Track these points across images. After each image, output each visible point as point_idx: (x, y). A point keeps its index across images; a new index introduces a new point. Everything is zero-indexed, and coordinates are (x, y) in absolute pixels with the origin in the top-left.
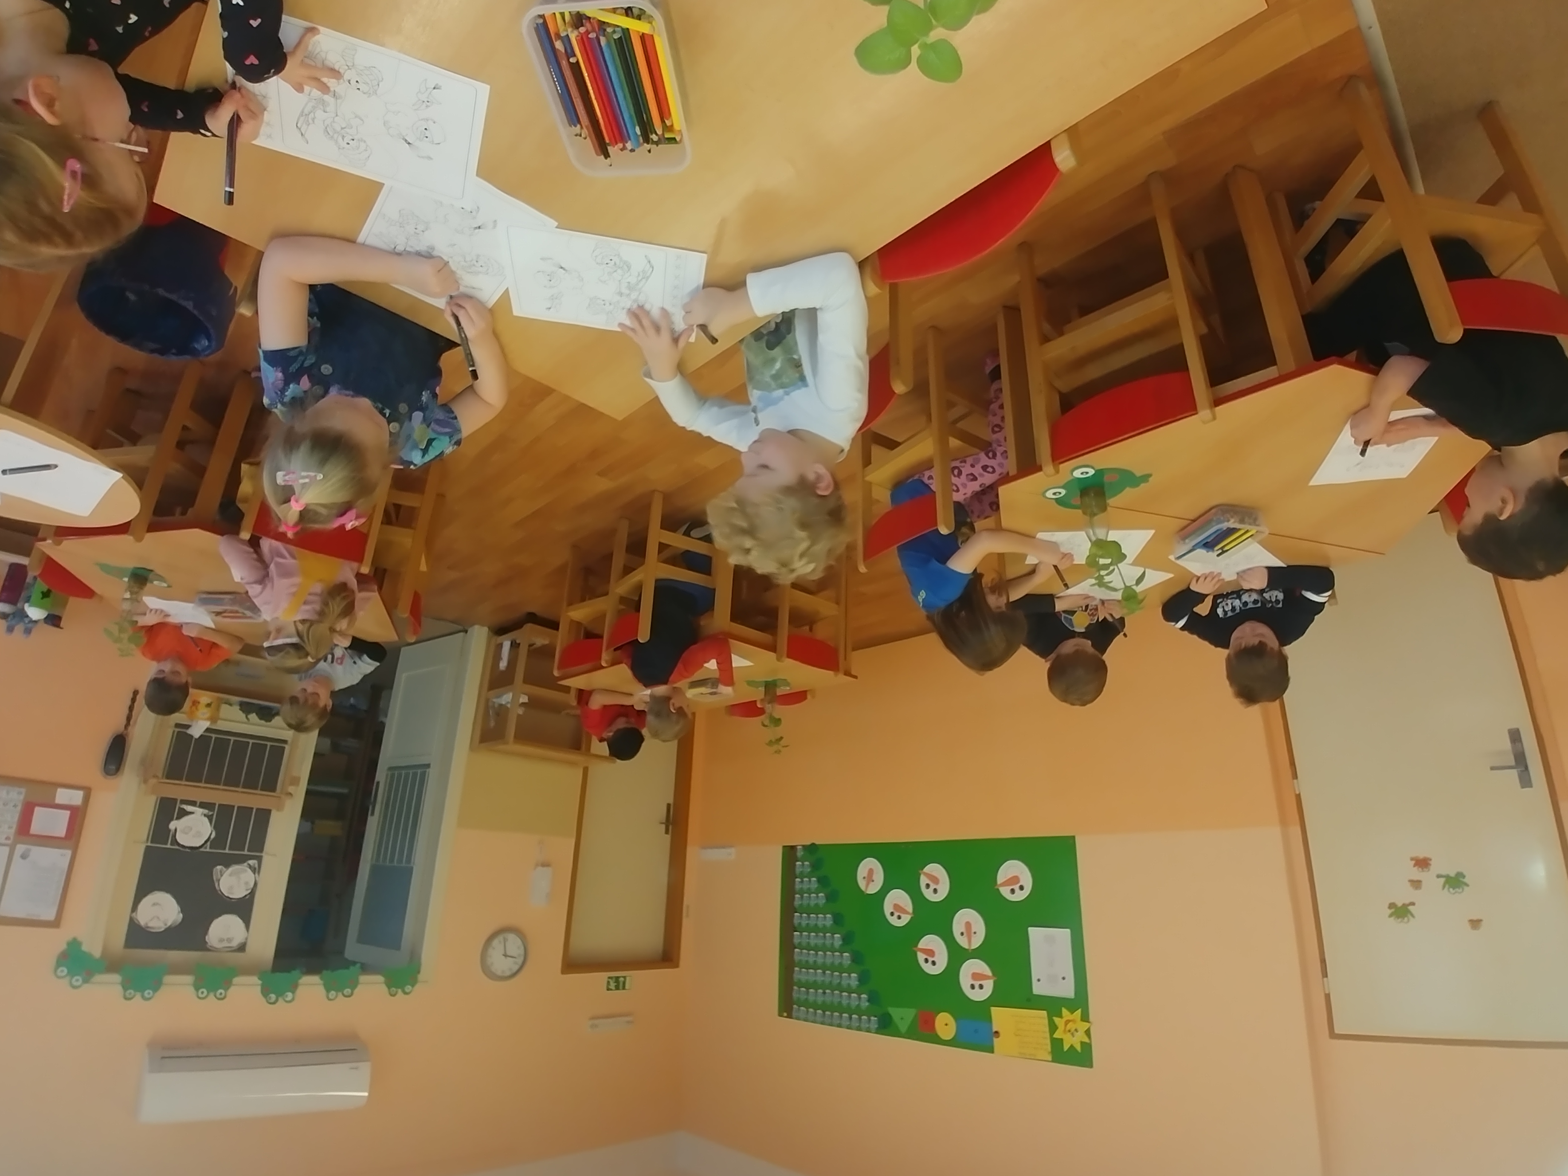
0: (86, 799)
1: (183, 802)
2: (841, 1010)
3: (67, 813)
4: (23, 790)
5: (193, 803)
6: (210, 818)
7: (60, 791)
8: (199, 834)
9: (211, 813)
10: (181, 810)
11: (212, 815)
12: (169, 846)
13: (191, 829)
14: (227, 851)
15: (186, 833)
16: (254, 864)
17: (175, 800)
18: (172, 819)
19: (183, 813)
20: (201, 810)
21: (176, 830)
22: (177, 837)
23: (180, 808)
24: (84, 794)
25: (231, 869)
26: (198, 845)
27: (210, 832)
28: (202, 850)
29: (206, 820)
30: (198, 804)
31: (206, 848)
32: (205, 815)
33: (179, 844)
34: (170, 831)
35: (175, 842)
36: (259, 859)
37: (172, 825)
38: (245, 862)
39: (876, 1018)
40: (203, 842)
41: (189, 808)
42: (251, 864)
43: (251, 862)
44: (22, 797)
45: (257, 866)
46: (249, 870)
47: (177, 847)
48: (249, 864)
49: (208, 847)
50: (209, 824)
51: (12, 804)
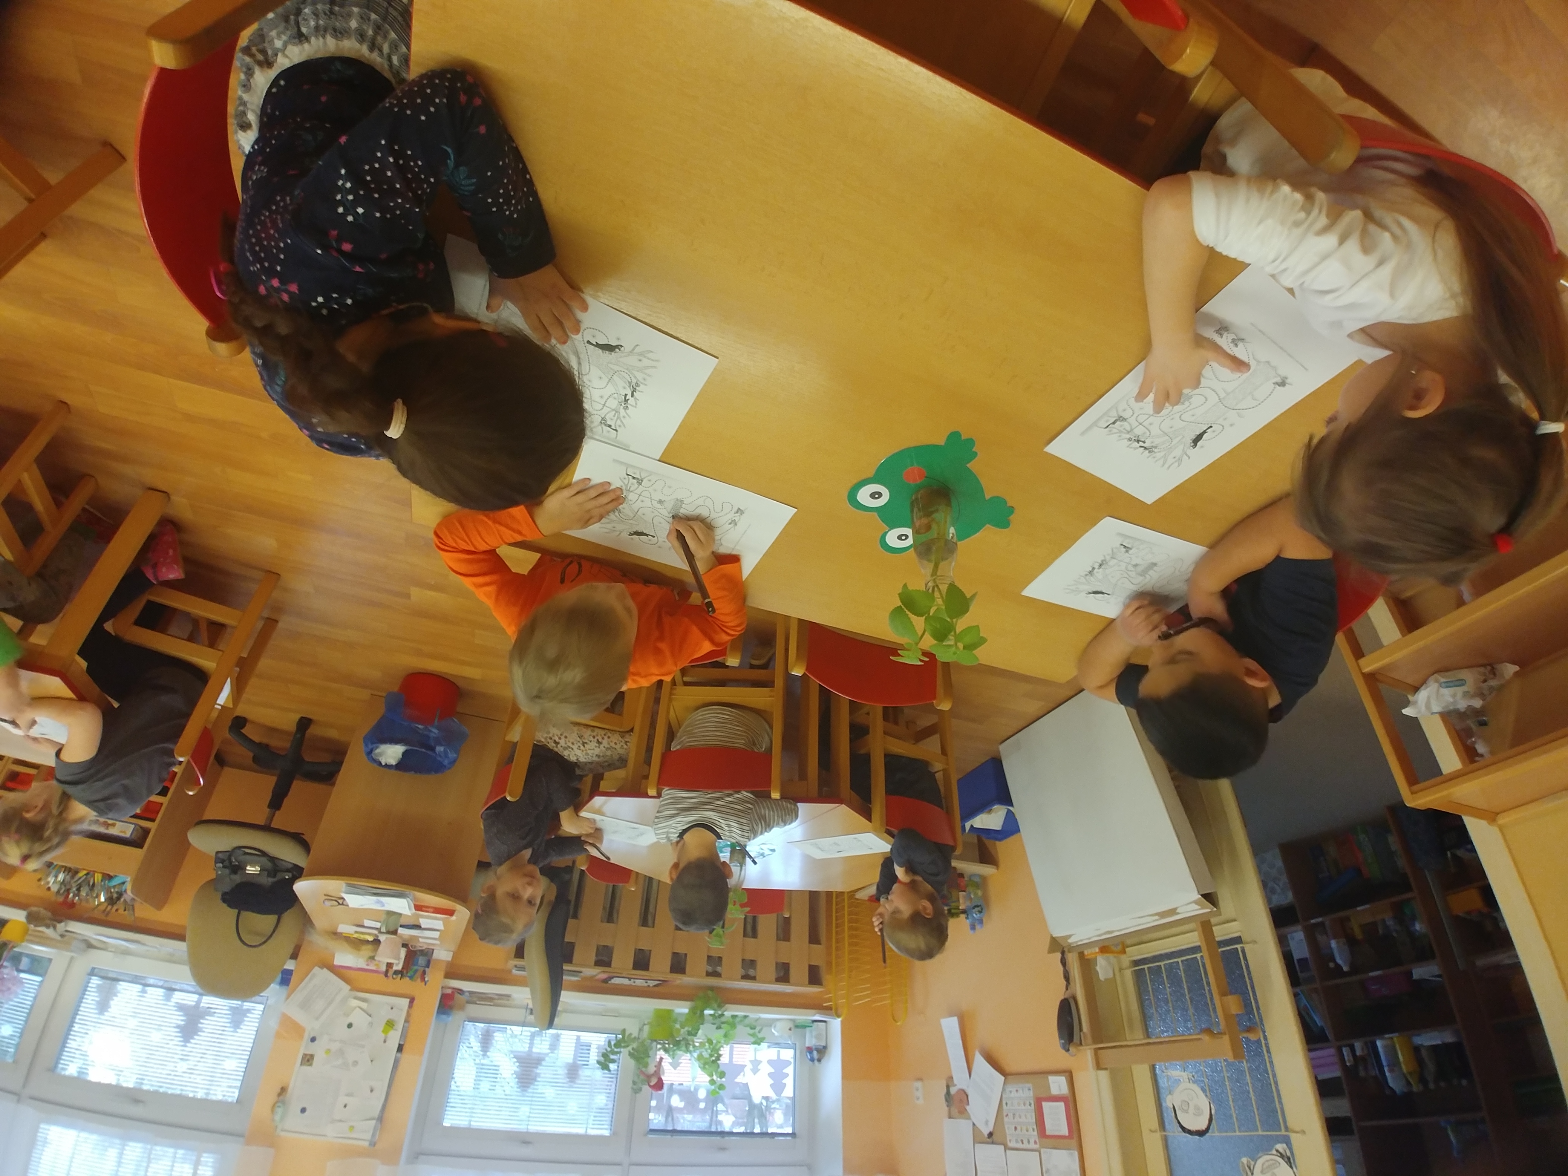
0: (1071, 1084)
6: (1199, 1084)
7: (1050, 1079)
8: (1198, 1112)
9: (1199, 1078)
11: (1202, 1080)
12: (1177, 1133)
13: (1189, 1104)
14: (1242, 1133)
15: (1186, 1112)
16: (1285, 1150)
21: (1174, 1107)
22: (1179, 1118)
24: (1066, 1079)
25: (1260, 1162)
27: (1209, 1105)
28: (1209, 1133)
29: (1196, 1087)
31: (1213, 1130)
32: (1192, 1081)
35: (1181, 1126)
36: (1287, 1141)
37: (1169, 1102)
38: (1271, 1150)
40: (1207, 1122)
42: (1281, 1150)
43: (1279, 1147)
44: (1031, 1093)
45: (1288, 1153)
46: (1280, 1160)
48: (1277, 1151)
49: (1215, 1128)
50: (1199, 1091)
51: (1028, 1103)
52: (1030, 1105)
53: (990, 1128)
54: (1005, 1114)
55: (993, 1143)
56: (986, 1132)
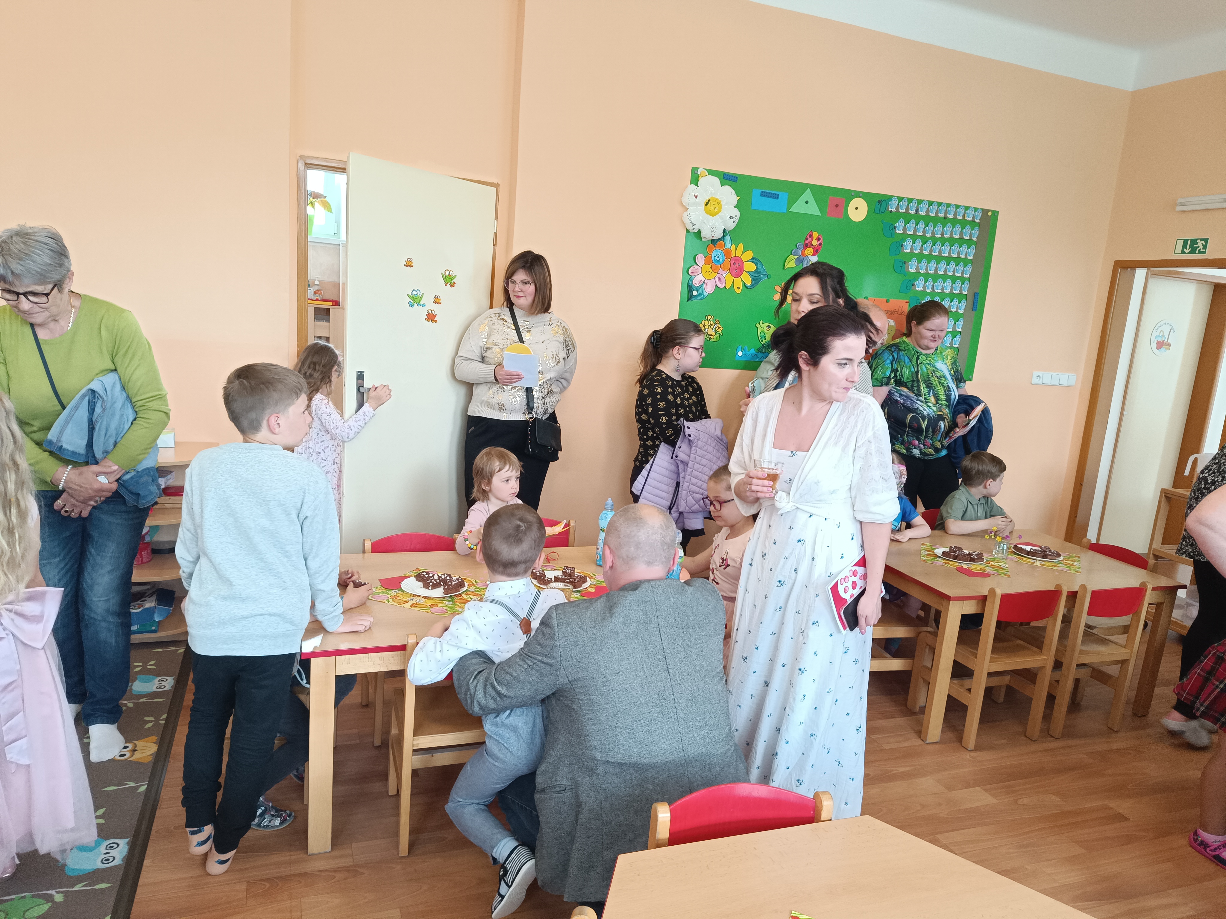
2: (927, 220)
39: (890, 210)
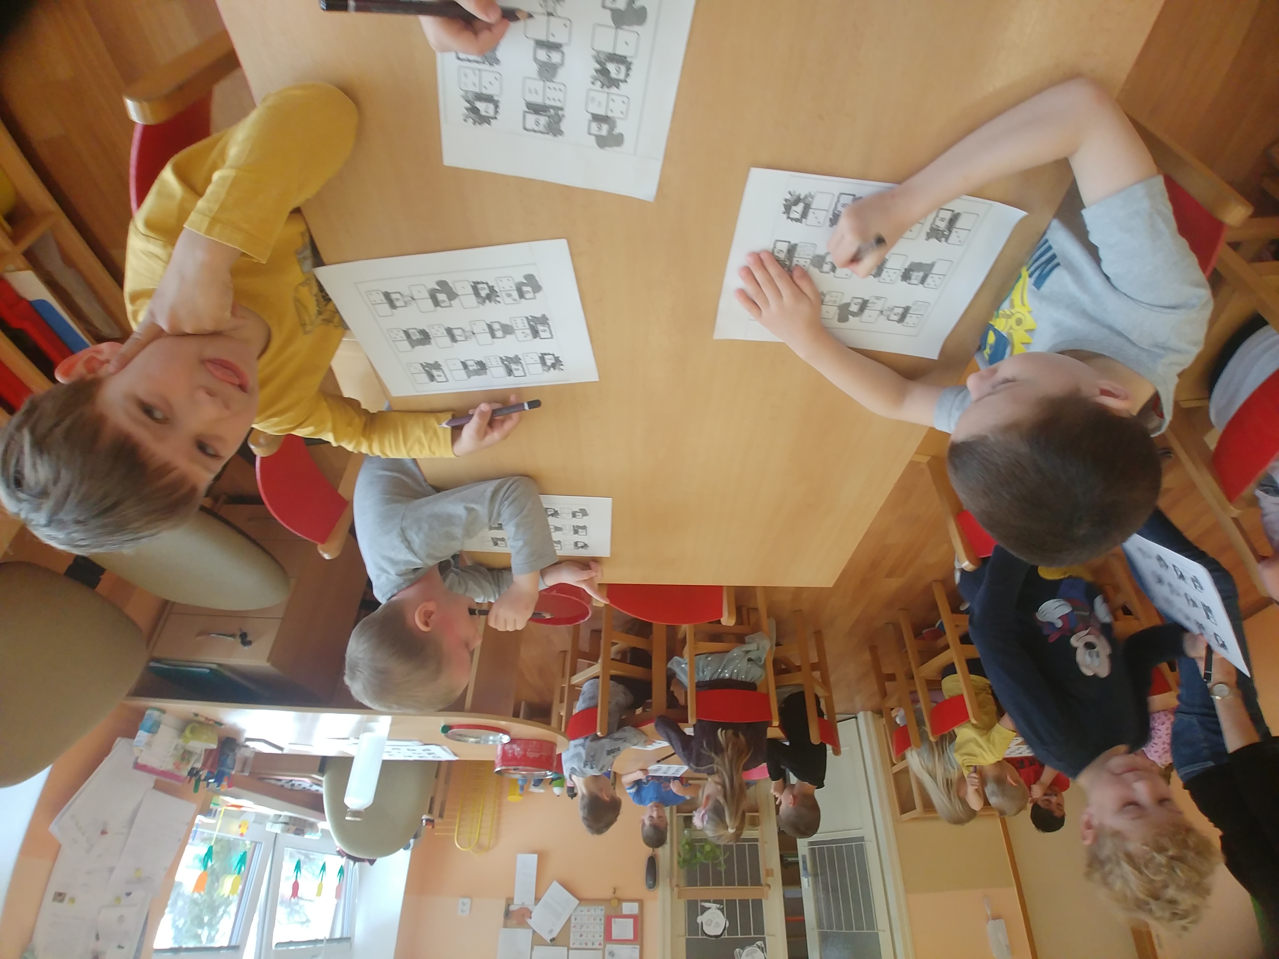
0: (641, 908)
1: (702, 901)
3: (632, 920)
4: (603, 907)
5: (709, 901)
6: (722, 910)
7: (624, 905)
8: (718, 924)
9: (722, 906)
10: (702, 907)
11: (723, 907)
12: (700, 937)
13: (712, 921)
14: (739, 936)
15: (710, 925)
16: (761, 945)
17: (696, 901)
18: (698, 916)
19: (704, 910)
20: (715, 905)
21: (702, 923)
22: (704, 929)
23: (701, 906)
24: (639, 905)
25: (746, 950)
26: (719, 934)
27: (724, 923)
28: (722, 937)
29: (719, 912)
30: (712, 901)
31: (725, 935)
32: (719, 909)
33: (706, 935)
34: (698, 924)
35: (704, 933)
36: (763, 940)
37: (699, 919)
38: (754, 944)
40: (722, 931)
41: (707, 905)
42: (759, 945)
43: (759, 943)
44: (603, 912)
45: (763, 946)
46: (758, 949)
47: (706, 937)
48: (757, 945)
49: (726, 934)
50: (722, 915)
51: (599, 919)
52: (601, 920)
53: (554, 935)
54: (572, 925)
55: (554, 946)
56: (548, 938)
